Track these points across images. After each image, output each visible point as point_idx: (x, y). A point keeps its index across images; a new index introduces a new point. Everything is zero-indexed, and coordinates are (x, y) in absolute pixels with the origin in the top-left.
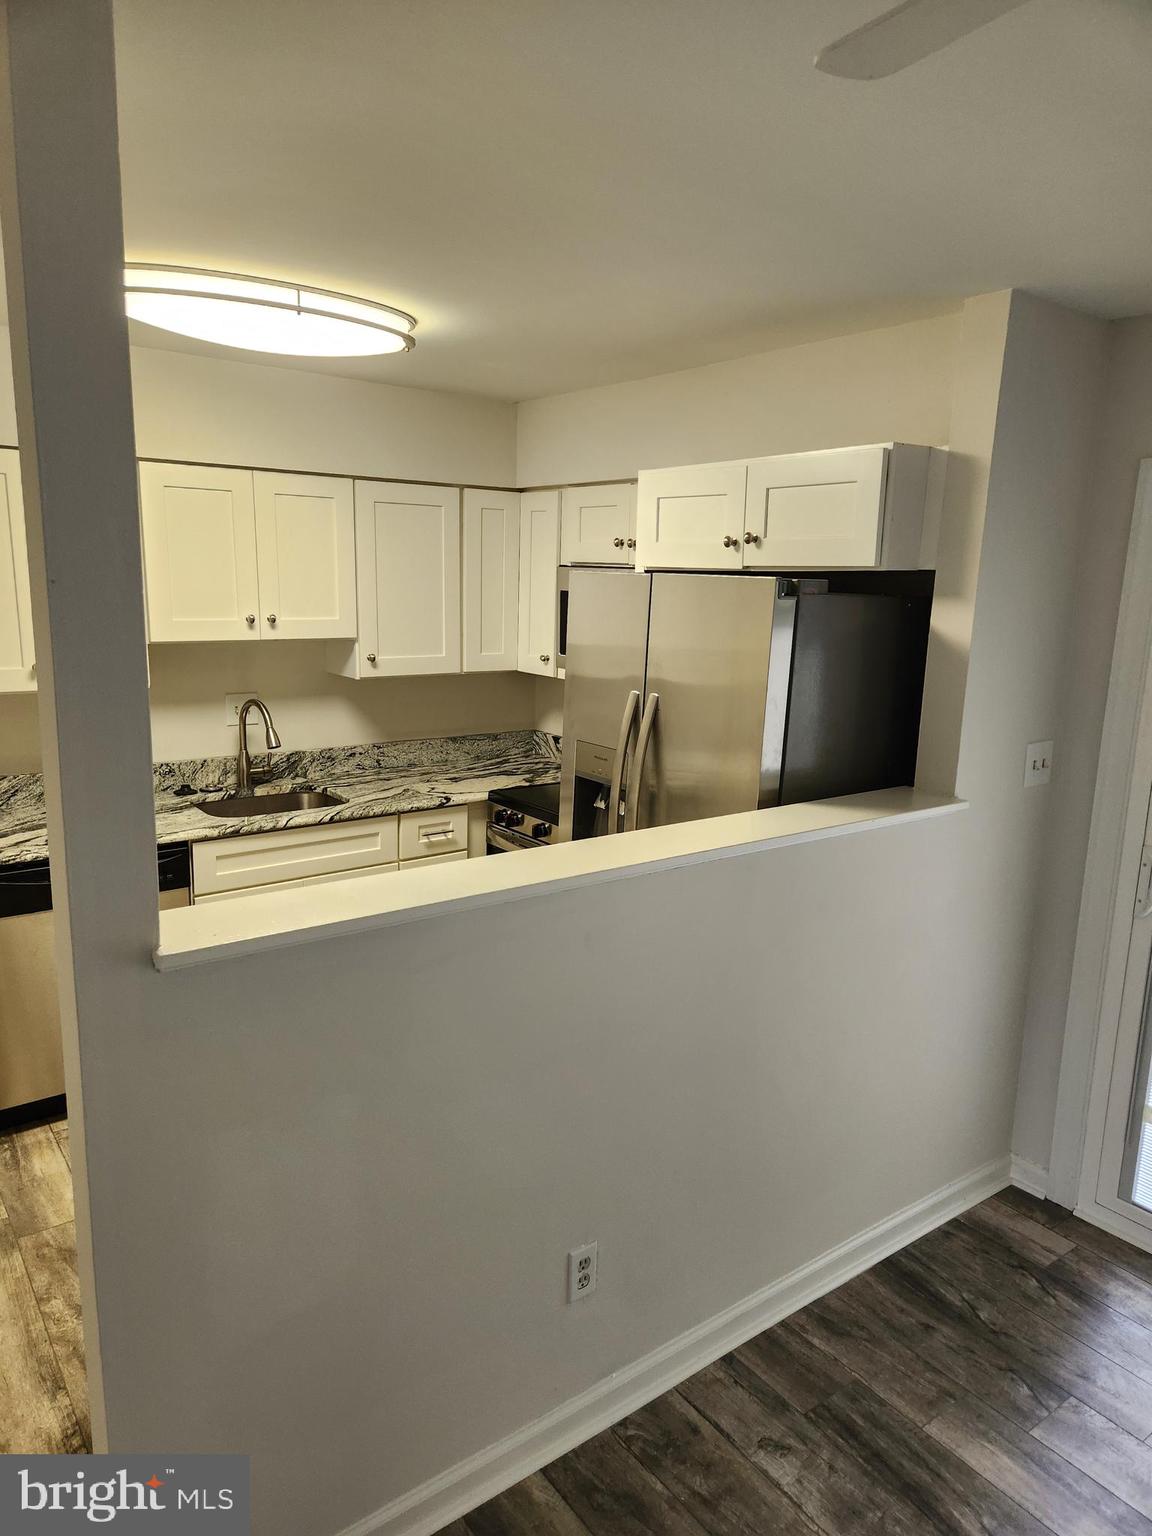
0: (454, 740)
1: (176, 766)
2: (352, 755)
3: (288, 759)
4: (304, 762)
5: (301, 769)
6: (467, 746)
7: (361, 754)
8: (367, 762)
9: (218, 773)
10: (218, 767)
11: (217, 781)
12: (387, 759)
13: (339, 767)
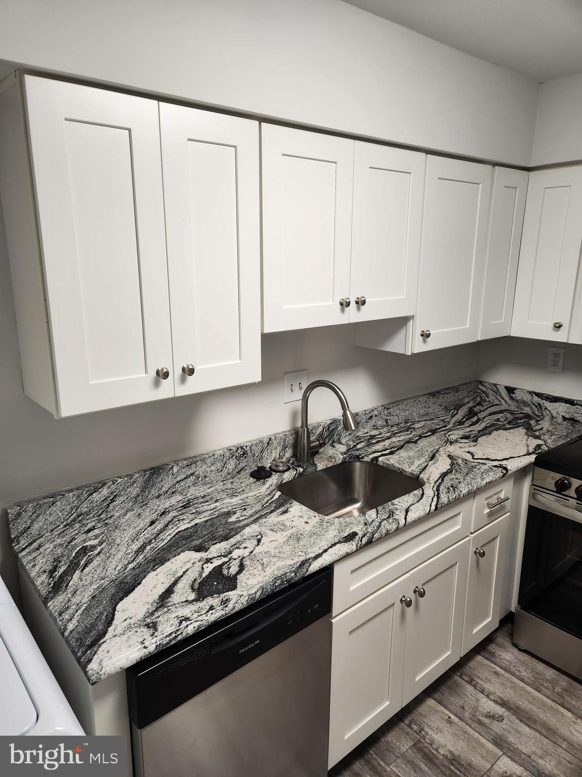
0: (433, 394)
1: (248, 448)
2: (371, 418)
3: (329, 428)
4: (339, 429)
5: (337, 435)
6: (441, 400)
7: (376, 416)
8: (380, 423)
9: (279, 449)
10: (279, 444)
11: (278, 457)
12: (392, 417)
13: (362, 430)
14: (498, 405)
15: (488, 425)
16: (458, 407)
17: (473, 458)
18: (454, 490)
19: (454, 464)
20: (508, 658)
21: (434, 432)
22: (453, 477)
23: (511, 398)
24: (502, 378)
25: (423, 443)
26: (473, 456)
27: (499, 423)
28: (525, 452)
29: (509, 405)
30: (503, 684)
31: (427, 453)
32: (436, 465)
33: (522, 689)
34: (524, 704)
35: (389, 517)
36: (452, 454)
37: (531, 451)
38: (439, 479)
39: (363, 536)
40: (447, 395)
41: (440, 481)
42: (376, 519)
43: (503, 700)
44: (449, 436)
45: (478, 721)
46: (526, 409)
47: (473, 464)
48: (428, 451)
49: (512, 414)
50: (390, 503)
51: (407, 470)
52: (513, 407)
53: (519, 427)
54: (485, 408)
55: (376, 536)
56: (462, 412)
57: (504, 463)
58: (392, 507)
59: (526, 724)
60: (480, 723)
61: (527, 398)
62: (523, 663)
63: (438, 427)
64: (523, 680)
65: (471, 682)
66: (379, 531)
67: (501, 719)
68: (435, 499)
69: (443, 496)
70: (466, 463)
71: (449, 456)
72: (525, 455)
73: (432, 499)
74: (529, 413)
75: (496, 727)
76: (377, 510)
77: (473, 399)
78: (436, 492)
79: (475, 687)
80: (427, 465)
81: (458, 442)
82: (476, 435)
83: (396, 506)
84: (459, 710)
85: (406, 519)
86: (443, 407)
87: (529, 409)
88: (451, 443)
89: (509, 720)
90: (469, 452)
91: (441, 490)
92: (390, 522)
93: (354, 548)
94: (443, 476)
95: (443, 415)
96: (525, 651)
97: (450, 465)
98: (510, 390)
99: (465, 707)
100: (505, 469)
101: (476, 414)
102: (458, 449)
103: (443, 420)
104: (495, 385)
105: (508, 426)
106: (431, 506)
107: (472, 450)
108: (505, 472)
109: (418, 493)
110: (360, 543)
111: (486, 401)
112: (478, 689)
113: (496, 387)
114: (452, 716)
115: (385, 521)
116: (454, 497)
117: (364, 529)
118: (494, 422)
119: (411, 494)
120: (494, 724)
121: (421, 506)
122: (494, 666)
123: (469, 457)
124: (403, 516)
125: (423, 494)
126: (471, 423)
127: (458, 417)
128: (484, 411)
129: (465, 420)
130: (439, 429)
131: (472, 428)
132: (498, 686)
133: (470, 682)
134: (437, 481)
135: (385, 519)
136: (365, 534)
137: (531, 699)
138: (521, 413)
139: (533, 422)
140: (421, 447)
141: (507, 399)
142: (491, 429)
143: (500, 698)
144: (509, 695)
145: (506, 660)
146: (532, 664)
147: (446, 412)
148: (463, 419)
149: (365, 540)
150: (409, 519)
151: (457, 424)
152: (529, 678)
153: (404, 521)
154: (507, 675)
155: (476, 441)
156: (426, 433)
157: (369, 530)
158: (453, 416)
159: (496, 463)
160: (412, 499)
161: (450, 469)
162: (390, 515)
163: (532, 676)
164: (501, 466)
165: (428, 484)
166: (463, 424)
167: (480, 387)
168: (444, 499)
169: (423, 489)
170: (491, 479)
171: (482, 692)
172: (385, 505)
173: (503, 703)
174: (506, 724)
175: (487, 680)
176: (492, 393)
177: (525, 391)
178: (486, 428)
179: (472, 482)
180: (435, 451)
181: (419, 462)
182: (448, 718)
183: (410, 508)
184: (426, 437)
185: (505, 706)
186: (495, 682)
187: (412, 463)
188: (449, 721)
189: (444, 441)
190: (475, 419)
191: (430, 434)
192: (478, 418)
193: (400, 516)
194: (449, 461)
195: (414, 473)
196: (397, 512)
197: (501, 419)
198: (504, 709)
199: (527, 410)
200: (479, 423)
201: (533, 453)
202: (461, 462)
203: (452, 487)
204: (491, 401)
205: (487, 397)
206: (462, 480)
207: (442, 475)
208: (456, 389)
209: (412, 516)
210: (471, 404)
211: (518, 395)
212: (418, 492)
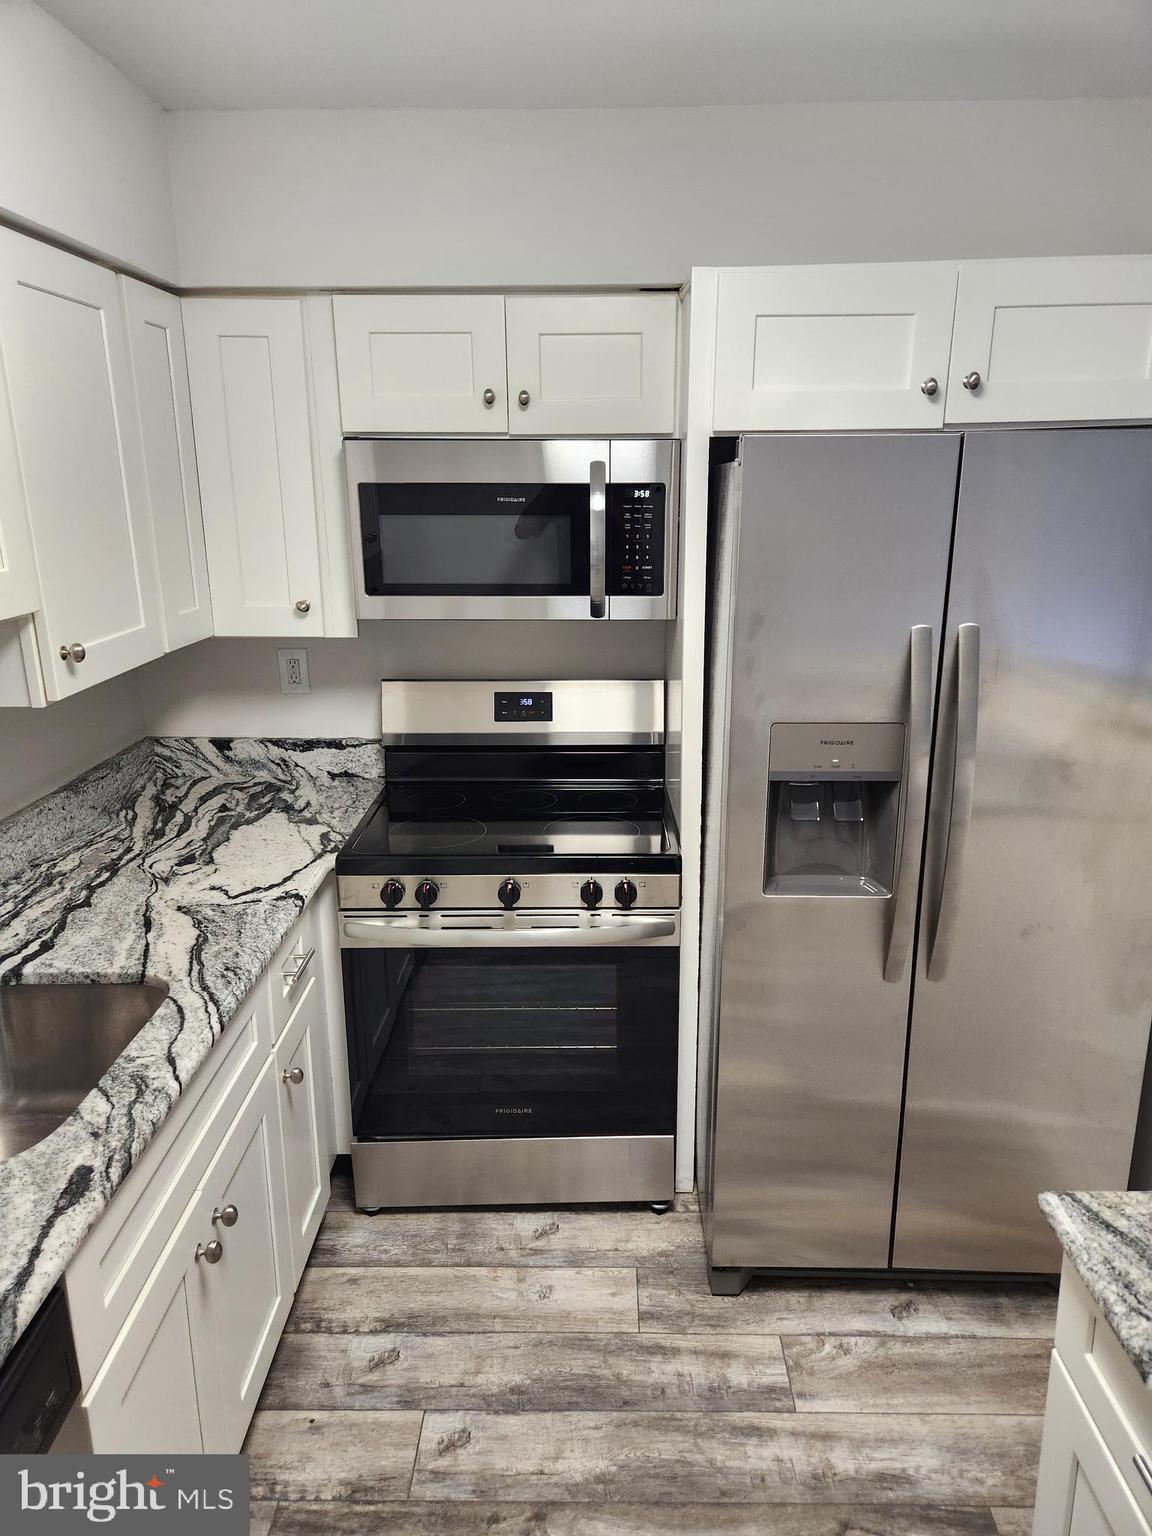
14: (203, 779)
15: (212, 823)
16: (129, 802)
17: (229, 897)
18: (236, 974)
19: (200, 923)
20: (359, 1241)
21: (113, 868)
22: (216, 948)
23: (228, 759)
24: (199, 723)
25: (105, 899)
26: (226, 893)
27: (230, 813)
28: (311, 856)
29: (226, 775)
30: (372, 1292)
31: (129, 919)
32: (165, 938)
33: (404, 1279)
34: (417, 1303)
35: (140, 1093)
36: (184, 903)
37: (320, 851)
38: (191, 963)
39: (108, 1166)
40: (102, 782)
41: (196, 967)
42: (115, 1112)
43: (382, 1320)
44: (151, 867)
45: (361, 1389)
46: (261, 773)
47: (236, 908)
48: (128, 914)
49: (241, 790)
50: (120, 1060)
51: (110, 971)
52: (234, 775)
53: (269, 811)
54: (184, 789)
55: (135, 1148)
56: (144, 809)
57: (289, 886)
58: (131, 1068)
59: (433, 1334)
60: (367, 1389)
61: (258, 752)
62: (385, 1234)
63: (114, 855)
64: (398, 1264)
65: (318, 1326)
66: (136, 1135)
67: (394, 1355)
68: (212, 1008)
69: (223, 997)
70: (223, 912)
71: (179, 909)
72: (314, 861)
73: (207, 1011)
74: (269, 780)
75: (394, 1376)
76: (100, 1089)
77: (150, 779)
78: (205, 994)
79: (329, 1331)
80: (147, 945)
81: (177, 874)
82: (205, 850)
83: (139, 1061)
84: (322, 1394)
85: (177, 1078)
86: (99, 810)
87: (266, 772)
88: (166, 881)
89: (407, 1348)
90: (213, 888)
91: (210, 984)
92: (151, 1101)
93: (100, 1202)
94: (196, 952)
95: (109, 827)
96: (382, 1211)
97: (194, 925)
98: (222, 745)
99: (329, 1380)
100: (298, 897)
101: (174, 807)
102: (187, 888)
103: (115, 838)
104: (188, 740)
105: (248, 815)
106: (211, 1028)
107: (215, 880)
108: (300, 903)
109: (168, 1011)
110: (108, 1186)
111: (178, 777)
112: (337, 1330)
113: (192, 745)
114: (315, 1415)
115: (137, 1105)
116: (243, 988)
117: (101, 1149)
118: (220, 814)
119: (156, 1019)
120: (388, 1373)
121: (194, 1037)
122: (341, 1270)
123: (219, 898)
124: (170, 1075)
125: (180, 1010)
126: (177, 829)
127: (144, 822)
128: (186, 795)
129: (159, 825)
130: (120, 858)
131: (185, 838)
132: (366, 1301)
133: (317, 1330)
134: (191, 970)
135: (135, 1102)
136: (111, 1159)
137: (423, 1287)
138: (255, 785)
139: (285, 795)
140: (106, 910)
141: (219, 762)
142: (224, 828)
143: (378, 1320)
144: (387, 1304)
145: (358, 1246)
146: (399, 1226)
147: (111, 819)
148: (155, 823)
149: (115, 1173)
150: (184, 1076)
151: (151, 837)
152: (404, 1253)
153: (176, 1085)
154: (371, 1271)
155: (211, 861)
156: (98, 876)
157: (114, 1144)
158: (131, 823)
159: (277, 892)
160: (164, 1031)
161: (199, 936)
162: (138, 1086)
163: (409, 1247)
164: (287, 896)
165: (175, 984)
166: (164, 835)
167: (159, 749)
168: (228, 1001)
169: (172, 999)
170: (285, 925)
171: (345, 1332)
172: (112, 1069)
173: (387, 1326)
174: (406, 1359)
175: (345, 1303)
176: (185, 756)
177: (251, 741)
178: (212, 831)
179: (260, 945)
180: (144, 908)
181: (127, 944)
182: (309, 1425)
183: (173, 1050)
184: (102, 884)
185: (391, 1329)
186: (357, 1298)
187: (111, 953)
188: (315, 1428)
189: (148, 882)
190: (179, 818)
191: (106, 875)
192: (186, 815)
193: (161, 1077)
194: (186, 920)
195: (130, 971)
196: (151, 1073)
197: (228, 805)
198: (392, 1335)
199: (263, 776)
200: (193, 824)
201: (324, 852)
202: (211, 913)
203: (227, 969)
204: (187, 773)
205: (177, 767)
206: (237, 949)
207: (191, 952)
208: (112, 765)
209: (186, 1066)
210: (151, 790)
211: (239, 751)
212: (165, 1010)
